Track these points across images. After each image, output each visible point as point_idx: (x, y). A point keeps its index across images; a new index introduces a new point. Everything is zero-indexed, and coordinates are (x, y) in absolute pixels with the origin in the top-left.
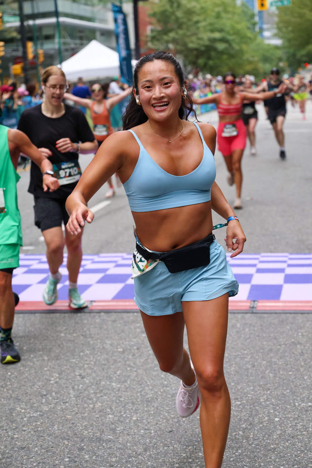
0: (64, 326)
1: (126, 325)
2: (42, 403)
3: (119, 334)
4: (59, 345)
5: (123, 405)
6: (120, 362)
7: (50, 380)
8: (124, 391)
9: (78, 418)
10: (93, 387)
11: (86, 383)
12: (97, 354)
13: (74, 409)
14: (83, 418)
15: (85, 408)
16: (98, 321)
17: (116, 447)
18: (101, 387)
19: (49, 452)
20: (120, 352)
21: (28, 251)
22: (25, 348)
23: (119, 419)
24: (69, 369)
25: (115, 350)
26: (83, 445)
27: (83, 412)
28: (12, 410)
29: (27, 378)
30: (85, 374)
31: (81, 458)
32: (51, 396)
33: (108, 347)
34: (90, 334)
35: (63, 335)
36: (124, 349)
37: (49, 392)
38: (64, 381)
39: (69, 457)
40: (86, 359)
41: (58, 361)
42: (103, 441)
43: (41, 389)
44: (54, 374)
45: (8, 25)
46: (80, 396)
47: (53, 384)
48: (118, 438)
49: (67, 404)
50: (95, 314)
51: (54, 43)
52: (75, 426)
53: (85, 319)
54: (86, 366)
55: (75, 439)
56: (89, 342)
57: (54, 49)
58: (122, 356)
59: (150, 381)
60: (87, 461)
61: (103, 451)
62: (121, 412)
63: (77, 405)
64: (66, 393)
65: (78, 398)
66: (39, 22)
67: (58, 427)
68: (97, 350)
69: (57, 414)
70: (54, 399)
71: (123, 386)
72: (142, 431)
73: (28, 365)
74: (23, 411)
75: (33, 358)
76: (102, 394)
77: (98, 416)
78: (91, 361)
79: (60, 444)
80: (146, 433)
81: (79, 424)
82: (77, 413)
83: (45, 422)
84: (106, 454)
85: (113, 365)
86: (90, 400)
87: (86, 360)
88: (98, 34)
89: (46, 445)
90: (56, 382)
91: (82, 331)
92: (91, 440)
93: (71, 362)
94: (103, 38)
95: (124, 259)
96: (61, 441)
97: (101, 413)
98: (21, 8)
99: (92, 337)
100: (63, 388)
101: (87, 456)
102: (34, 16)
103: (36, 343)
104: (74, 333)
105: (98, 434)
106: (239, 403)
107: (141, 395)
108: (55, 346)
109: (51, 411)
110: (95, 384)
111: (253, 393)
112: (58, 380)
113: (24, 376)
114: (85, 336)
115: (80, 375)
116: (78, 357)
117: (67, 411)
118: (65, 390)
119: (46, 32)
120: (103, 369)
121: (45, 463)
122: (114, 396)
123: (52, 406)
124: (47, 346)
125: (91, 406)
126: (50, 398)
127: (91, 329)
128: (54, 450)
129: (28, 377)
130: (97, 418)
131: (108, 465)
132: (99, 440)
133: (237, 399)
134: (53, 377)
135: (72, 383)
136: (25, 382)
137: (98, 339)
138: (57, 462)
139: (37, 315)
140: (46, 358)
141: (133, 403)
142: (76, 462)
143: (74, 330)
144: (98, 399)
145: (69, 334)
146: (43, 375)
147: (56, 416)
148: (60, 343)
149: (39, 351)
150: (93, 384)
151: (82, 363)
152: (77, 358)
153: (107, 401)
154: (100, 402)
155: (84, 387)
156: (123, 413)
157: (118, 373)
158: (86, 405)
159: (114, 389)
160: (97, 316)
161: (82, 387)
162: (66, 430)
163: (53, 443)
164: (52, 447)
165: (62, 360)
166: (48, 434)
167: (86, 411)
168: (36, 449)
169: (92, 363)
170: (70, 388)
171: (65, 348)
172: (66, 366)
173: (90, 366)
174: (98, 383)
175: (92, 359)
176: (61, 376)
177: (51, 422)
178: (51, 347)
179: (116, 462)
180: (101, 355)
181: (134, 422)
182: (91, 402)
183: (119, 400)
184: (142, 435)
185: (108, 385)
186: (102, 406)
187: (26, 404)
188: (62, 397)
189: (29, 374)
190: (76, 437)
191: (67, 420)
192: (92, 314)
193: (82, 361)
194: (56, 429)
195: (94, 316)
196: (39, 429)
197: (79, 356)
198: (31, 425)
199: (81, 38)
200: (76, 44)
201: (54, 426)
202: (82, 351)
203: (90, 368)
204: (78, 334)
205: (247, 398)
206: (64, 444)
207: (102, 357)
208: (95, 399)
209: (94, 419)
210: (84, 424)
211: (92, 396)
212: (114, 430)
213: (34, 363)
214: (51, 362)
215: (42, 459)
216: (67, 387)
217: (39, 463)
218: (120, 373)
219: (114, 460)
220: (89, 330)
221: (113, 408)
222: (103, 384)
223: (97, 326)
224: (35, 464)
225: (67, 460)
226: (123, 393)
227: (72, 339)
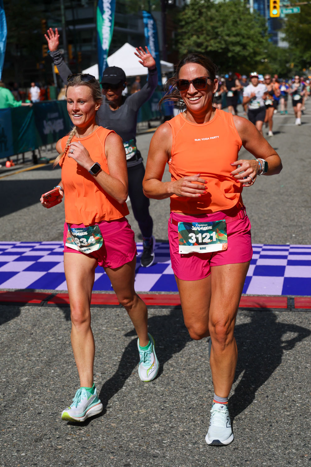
0: (105, 319)
5: (168, 412)
8: (168, 396)
9: (123, 427)
10: (136, 389)
11: (129, 385)
13: (118, 416)
14: (128, 427)
15: (129, 415)
18: (145, 389)
27: (128, 419)
29: (69, 376)
52: (120, 437)
54: (128, 365)
55: (121, 453)
59: (194, 384)
62: (166, 421)
63: (121, 410)
65: (122, 403)
67: (103, 437)
71: (167, 390)
72: (190, 445)
76: (146, 398)
77: (143, 425)
78: (133, 359)
79: (106, 459)
80: (194, 448)
81: (123, 435)
82: (121, 421)
83: (89, 431)
86: (134, 404)
87: (128, 358)
89: (91, 460)
90: (99, 383)
91: (122, 325)
92: (137, 454)
93: (114, 359)
96: (106, 454)
97: (146, 422)
104: (114, 327)
105: (144, 448)
106: (288, 413)
107: (185, 400)
111: (301, 401)
112: (101, 380)
113: (67, 375)
114: (126, 331)
122: (158, 402)
125: (136, 412)
132: (146, 454)
133: (285, 408)
135: (115, 385)
136: (68, 381)
141: (179, 411)
144: (142, 404)
145: (110, 327)
153: (152, 407)
154: (144, 408)
167: (130, 418)
172: (108, 364)
177: (96, 431)
181: (181, 434)
182: (135, 407)
183: (164, 406)
184: (190, 450)
185: (151, 387)
186: (146, 413)
190: (122, 451)
191: (111, 429)
194: (101, 439)
196: (83, 438)
201: (99, 435)
204: (119, 328)
205: (296, 407)
206: (110, 458)
208: (139, 404)
209: (140, 428)
210: (129, 435)
211: (136, 400)
212: (160, 443)
221: (158, 415)
222: (146, 386)
227: (114, 333)
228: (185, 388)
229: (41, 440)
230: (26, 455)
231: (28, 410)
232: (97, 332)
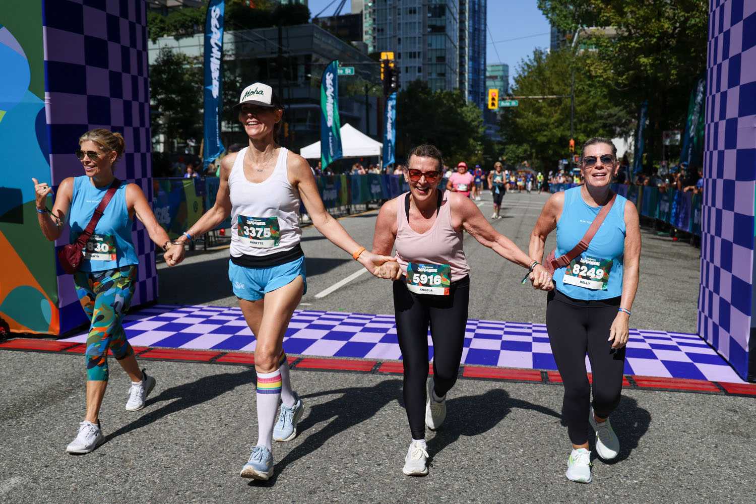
2: (355, 464)
21: (306, 306)
28: (325, 469)
37: (359, 452)
49: (382, 467)
54: (391, 426)
62: (440, 479)
63: (392, 468)
64: (378, 455)
74: (337, 471)
83: (363, 485)
87: (390, 420)
90: (365, 442)
109: (367, 474)
115: (388, 436)
126: (363, 459)
147: (373, 479)
166: (369, 499)
172: (370, 425)
181: (457, 491)
203: (395, 429)
228: (453, 450)
229: (315, 493)
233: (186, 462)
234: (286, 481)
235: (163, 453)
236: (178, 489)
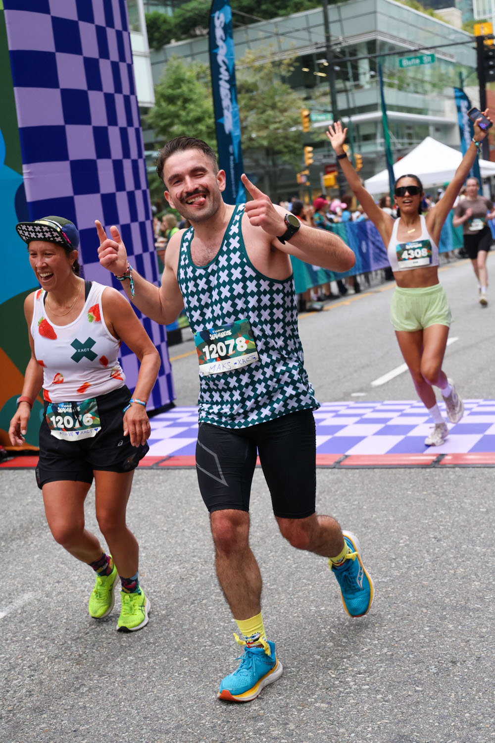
0: (410, 483)
1: (488, 482)
2: (391, 567)
3: (479, 492)
4: (407, 504)
5: (491, 571)
6: (483, 523)
7: (399, 543)
8: (491, 556)
9: (437, 585)
10: (452, 551)
11: (443, 547)
12: (454, 514)
13: (431, 575)
14: (443, 585)
15: (444, 574)
16: (452, 477)
17: (486, 617)
18: (462, 551)
19: (405, 620)
20: (482, 512)
21: (358, 397)
22: (365, 507)
23: (487, 587)
24: (421, 531)
25: (477, 510)
26: (445, 613)
27: (442, 578)
29: (370, 539)
30: (441, 536)
31: (444, 628)
32: (402, 560)
33: (467, 506)
34: (444, 492)
35: (409, 493)
36: (487, 509)
37: (399, 556)
38: (416, 544)
39: (430, 626)
40: (440, 519)
41: (407, 522)
42: (469, 610)
43: (389, 552)
44: (404, 537)
45: (316, 125)
46: (437, 560)
47: (403, 547)
48: (487, 607)
49: (422, 569)
50: (448, 469)
51: (375, 144)
52: (434, 593)
53: (436, 475)
54: (441, 528)
55: (435, 607)
56: (443, 501)
57: (376, 152)
58: (486, 517)
60: (451, 631)
61: (470, 620)
62: (489, 579)
63: (434, 570)
64: (420, 558)
65: (435, 563)
66: (356, 118)
67: (413, 594)
68: (453, 509)
69: (411, 580)
70: (406, 563)
71: (489, 550)
73: (370, 526)
75: (376, 518)
76: (464, 559)
77: (461, 583)
78: (447, 522)
79: (418, 612)
81: (438, 591)
82: (435, 579)
83: (397, 588)
84: (474, 624)
85: (474, 526)
86: (450, 565)
87: (442, 521)
88: (431, 129)
89: (400, 613)
90: (407, 545)
91: (433, 488)
92: (454, 608)
93: (423, 523)
94: (438, 134)
95: (480, 406)
96: (418, 608)
97: (464, 580)
98: (334, 103)
99: (447, 496)
100: (415, 551)
101: (451, 626)
102: (349, 112)
103: (379, 502)
104: (423, 491)
105: (463, 603)
108: (402, 504)
109: (403, 577)
110: (454, 548)
112: (408, 543)
114: (437, 494)
115: (435, 538)
116: (430, 517)
117: (423, 577)
118: (418, 554)
119: (364, 131)
120: (463, 531)
121: (401, 631)
122: (479, 562)
123: (404, 570)
124: (391, 505)
125: (452, 572)
126: (401, 562)
127: (445, 487)
128: (411, 617)
129: (372, 539)
130: (461, 584)
131: (477, 635)
132: (465, 608)
134: (402, 539)
135: (426, 547)
136: (369, 544)
137: (454, 497)
138: (415, 631)
139: (376, 470)
140: (391, 518)
142: (438, 631)
143: (423, 488)
144: (459, 564)
145: (418, 491)
146: (390, 537)
147: (409, 581)
148: (406, 502)
149: (383, 511)
150: (451, 548)
151: (436, 524)
152: (430, 519)
153: (471, 567)
154: (462, 567)
155: (441, 551)
156: (491, 580)
157: (482, 535)
158: (445, 571)
159: (478, 553)
160: (451, 471)
161: (438, 551)
162: (423, 597)
163: (408, 610)
164: (409, 615)
165: (411, 521)
166: (401, 601)
167: (445, 577)
168: (389, 616)
169: (449, 524)
170: (424, 552)
171: (414, 507)
172: (417, 527)
173: (446, 527)
174: (458, 546)
175: (448, 520)
176: (413, 538)
177: (405, 588)
178: (396, 506)
179: (487, 633)
180: (459, 516)
182: (451, 567)
183: (486, 566)
185: (470, 548)
186: (465, 572)
187: (372, 568)
188: (415, 561)
189: (373, 536)
190: (436, 605)
191: (423, 587)
192: (444, 470)
193: (436, 522)
194: (411, 595)
195: (448, 472)
196: (391, 595)
197: (433, 516)
198: (381, 591)
199: (410, 136)
200: (403, 144)
201: (409, 592)
202: (435, 512)
203: (447, 530)
204: (429, 492)
206: (422, 611)
207: (461, 517)
208: (455, 564)
209: (458, 586)
210: (445, 591)
211: (452, 560)
212: (482, 599)
213: (378, 524)
214: (399, 523)
215: (397, 627)
216: (420, 551)
217: (394, 631)
218: (485, 535)
219: (484, 630)
220: (442, 486)
221: (479, 574)
222: (464, 548)
223: (452, 482)
224: (389, 633)
225: (427, 629)
226: (490, 558)
227: (422, 498)
230: (326, 609)
231: (324, 571)
232: (400, 496)
233: (204, 573)
234: (311, 587)
235: (179, 565)
236: (194, 598)
